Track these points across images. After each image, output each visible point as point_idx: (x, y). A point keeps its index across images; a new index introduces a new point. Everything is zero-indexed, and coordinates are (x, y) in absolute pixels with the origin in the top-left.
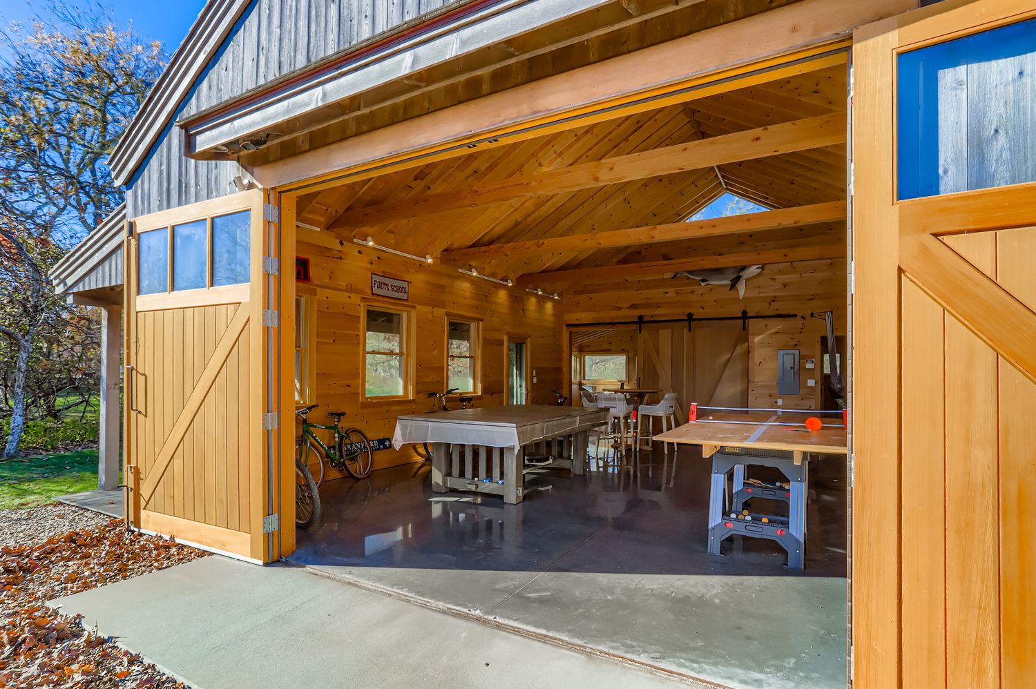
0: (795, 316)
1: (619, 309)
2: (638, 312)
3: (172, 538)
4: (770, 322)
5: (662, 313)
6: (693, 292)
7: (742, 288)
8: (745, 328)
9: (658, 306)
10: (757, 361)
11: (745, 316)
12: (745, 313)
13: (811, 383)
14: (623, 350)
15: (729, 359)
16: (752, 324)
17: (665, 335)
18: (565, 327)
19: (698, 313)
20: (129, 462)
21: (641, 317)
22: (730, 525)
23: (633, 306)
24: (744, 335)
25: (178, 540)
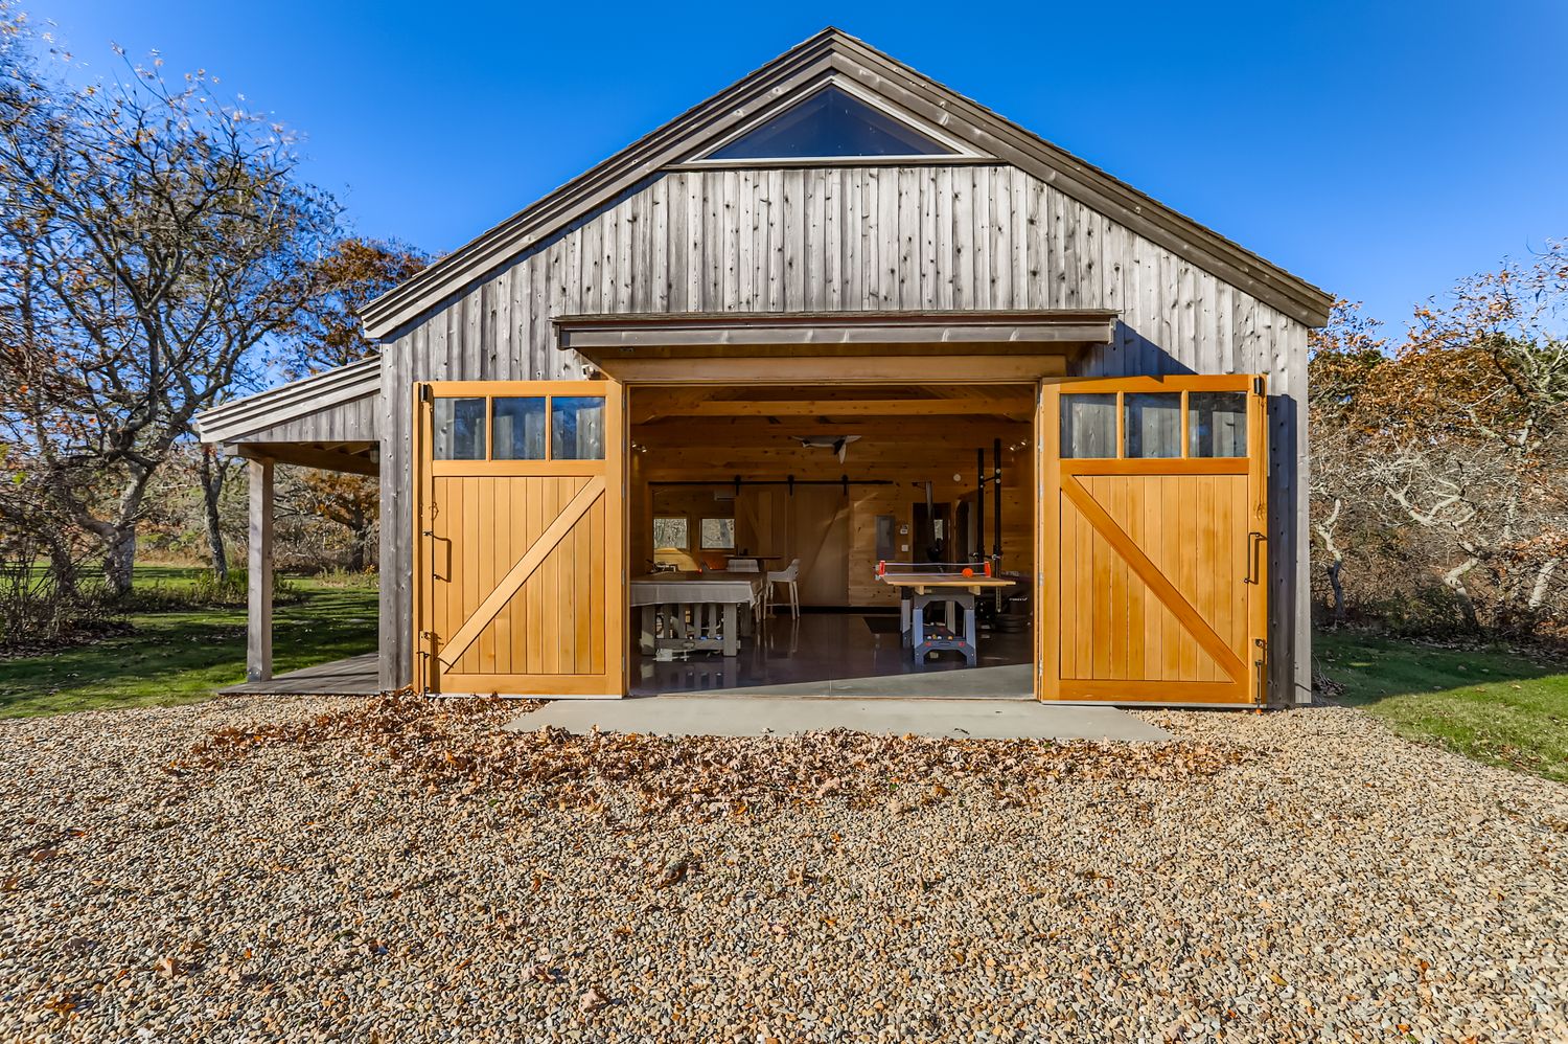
0: (891, 482)
1: (713, 466)
2: (735, 472)
3: (495, 694)
4: (868, 488)
5: (761, 473)
6: (793, 453)
7: (843, 452)
8: (846, 493)
9: (757, 465)
10: (856, 526)
11: (845, 481)
12: (845, 477)
13: (905, 548)
14: (684, 512)
15: (830, 525)
16: (853, 490)
17: (765, 499)
18: (646, 486)
19: (799, 476)
20: (420, 628)
21: (738, 478)
22: (930, 644)
23: (729, 465)
24: (844, 501)
25: (500, 696)
